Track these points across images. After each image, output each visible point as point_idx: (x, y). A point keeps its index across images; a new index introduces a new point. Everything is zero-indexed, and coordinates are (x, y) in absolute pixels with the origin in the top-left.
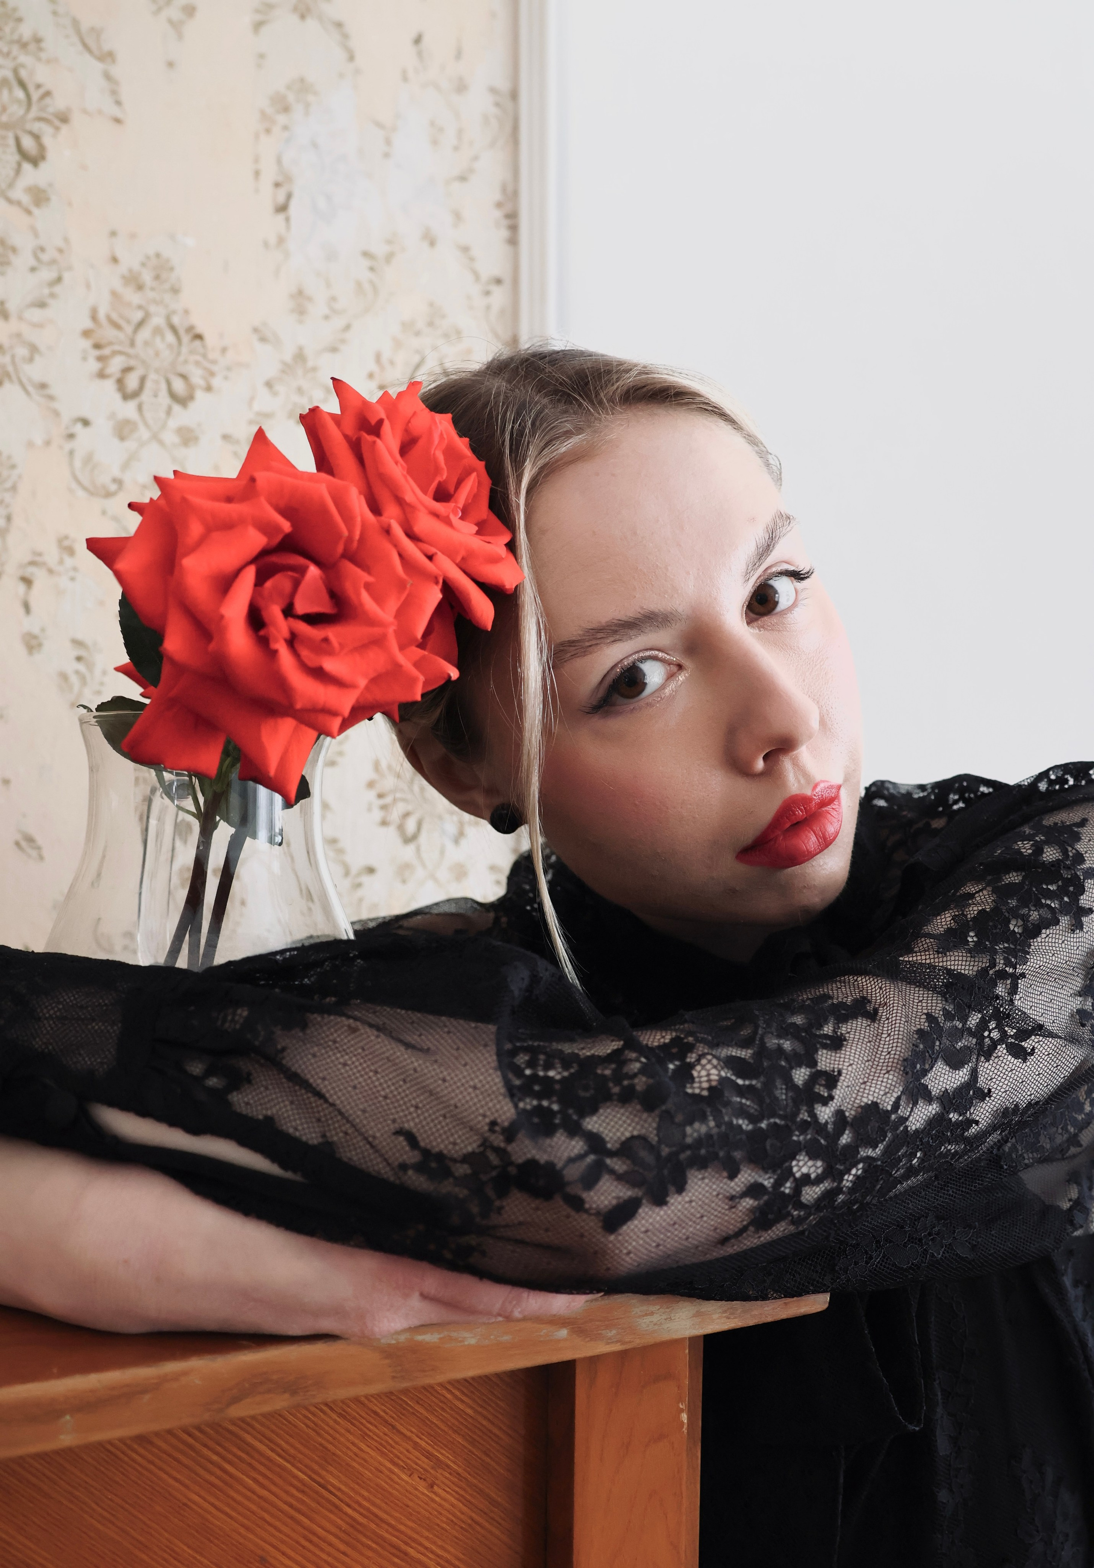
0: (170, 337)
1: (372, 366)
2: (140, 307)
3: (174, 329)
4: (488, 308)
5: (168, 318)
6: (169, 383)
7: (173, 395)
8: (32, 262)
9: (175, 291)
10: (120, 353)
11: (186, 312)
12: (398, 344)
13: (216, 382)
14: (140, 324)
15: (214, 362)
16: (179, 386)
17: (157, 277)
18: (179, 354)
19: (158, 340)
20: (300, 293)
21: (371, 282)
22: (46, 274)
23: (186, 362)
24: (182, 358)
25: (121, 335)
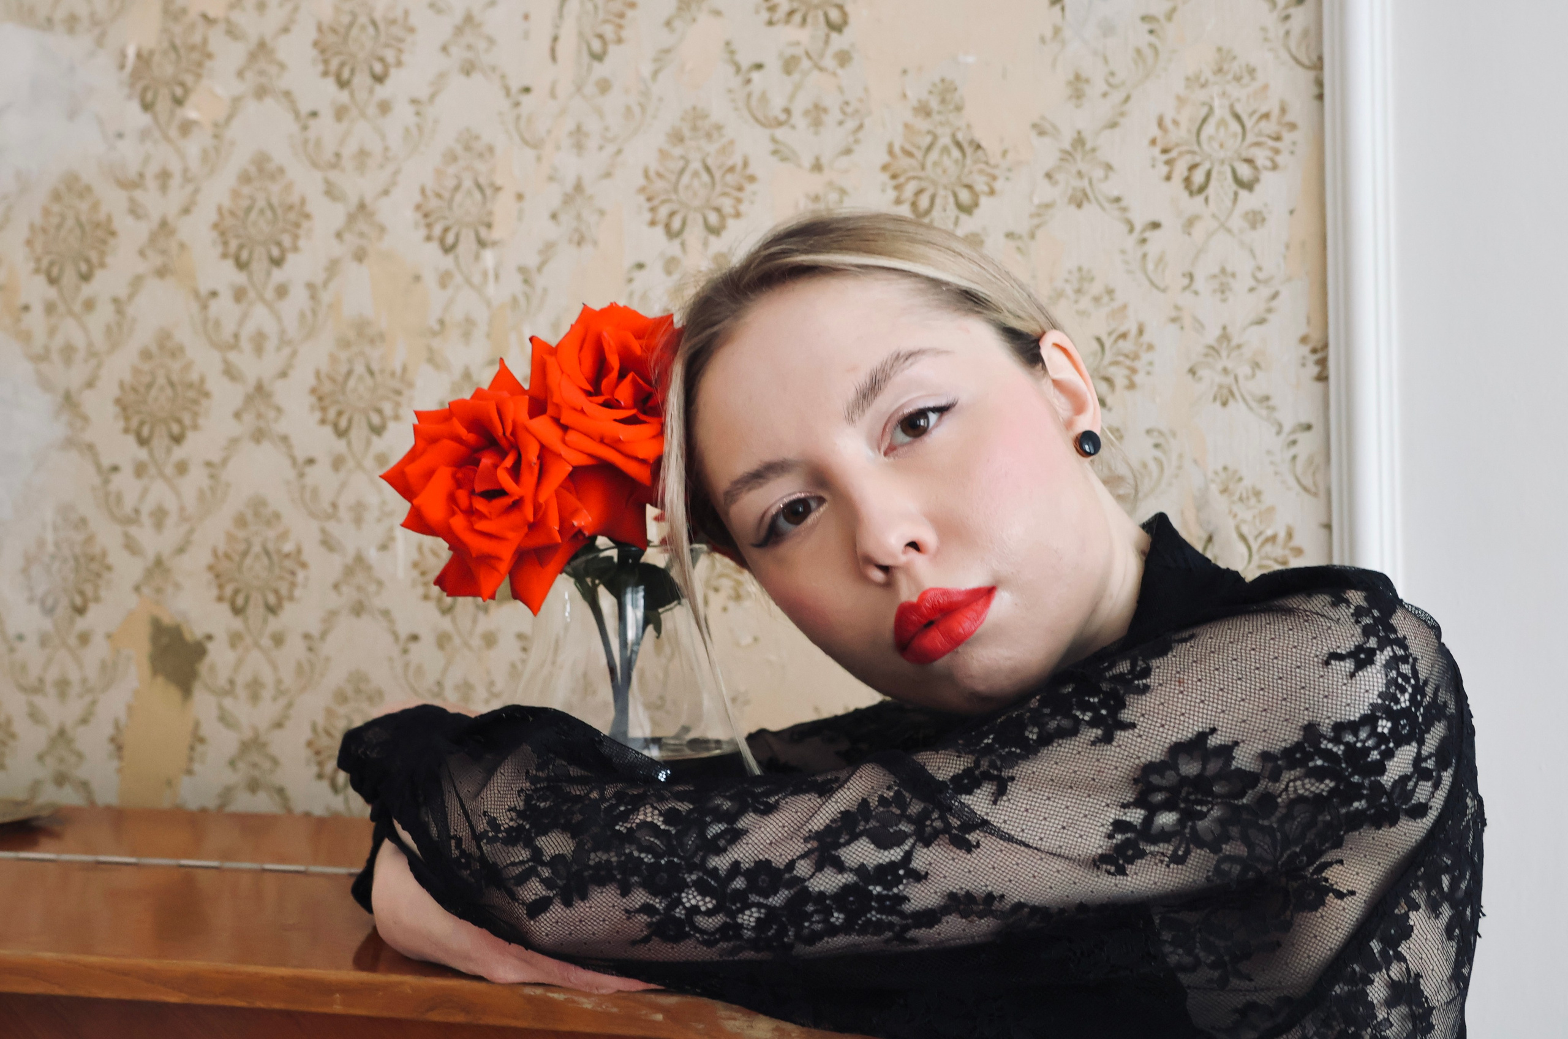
0: (956, 153)
1: (1155, 131)
2: (929, 132)
3: (959, 145)
4: (1287, 33)
5: (953, 136)
6: (955, 195)
7: (960, 207)
8: (840, 117)
9: (959, 109)
10: (914, 178)
11: (969, 126)
12: (1181, 101)
13: (998, 185)
14: (929, 148)
15: (996, 166)
16: (965, 196)
17: (943, 101)
18: (964, 166)
19: (945, 159)
20: (1078, 77)
21: (1152, 46)
22: (851, 124)
23: (971, 172)
24: (966, 170)
25: (912, 162)
